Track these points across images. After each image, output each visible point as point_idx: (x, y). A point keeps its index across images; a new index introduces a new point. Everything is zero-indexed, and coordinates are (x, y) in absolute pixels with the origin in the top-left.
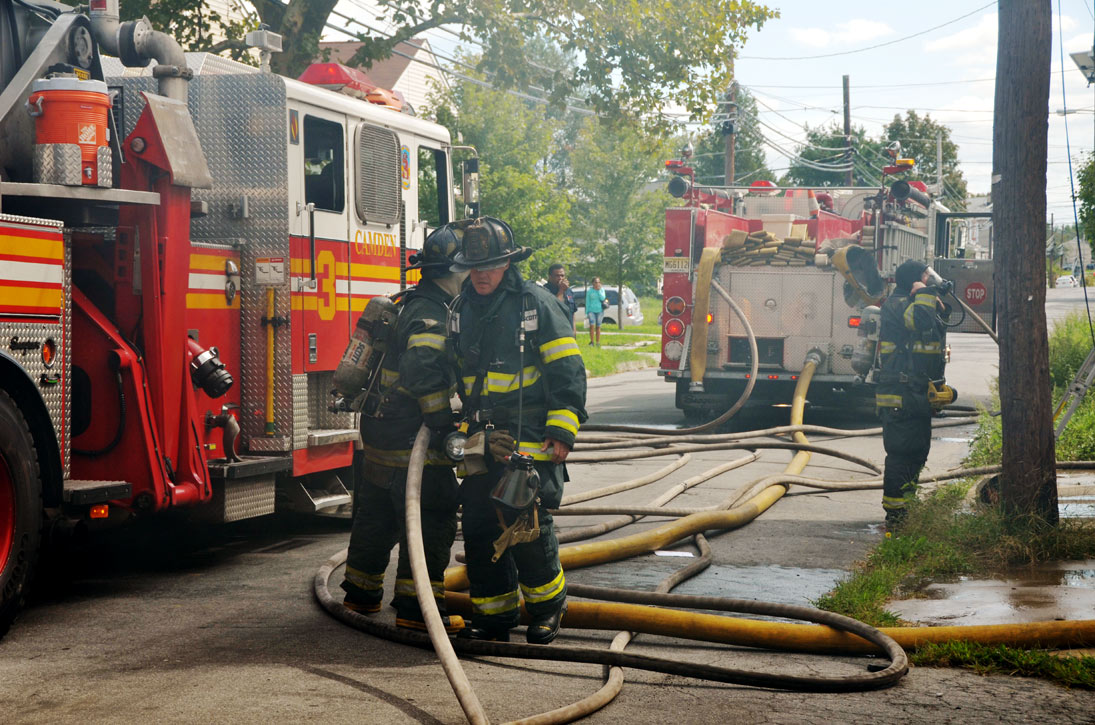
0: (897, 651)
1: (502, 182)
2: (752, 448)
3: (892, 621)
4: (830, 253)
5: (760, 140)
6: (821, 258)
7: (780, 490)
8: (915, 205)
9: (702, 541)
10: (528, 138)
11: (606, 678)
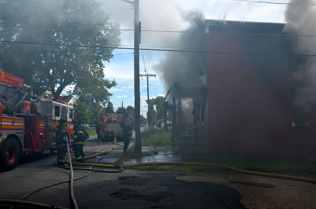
0: (122, 168)
1: (82, 112)
2: (109, 144)
3: (123, 164)
4: (119, 122)
5: (113, 108)
6: (118, 122)
7: (112, 149)
8: (128, 116)
9: (102, 155)
10: (85, 108)
11: (88, 172)
